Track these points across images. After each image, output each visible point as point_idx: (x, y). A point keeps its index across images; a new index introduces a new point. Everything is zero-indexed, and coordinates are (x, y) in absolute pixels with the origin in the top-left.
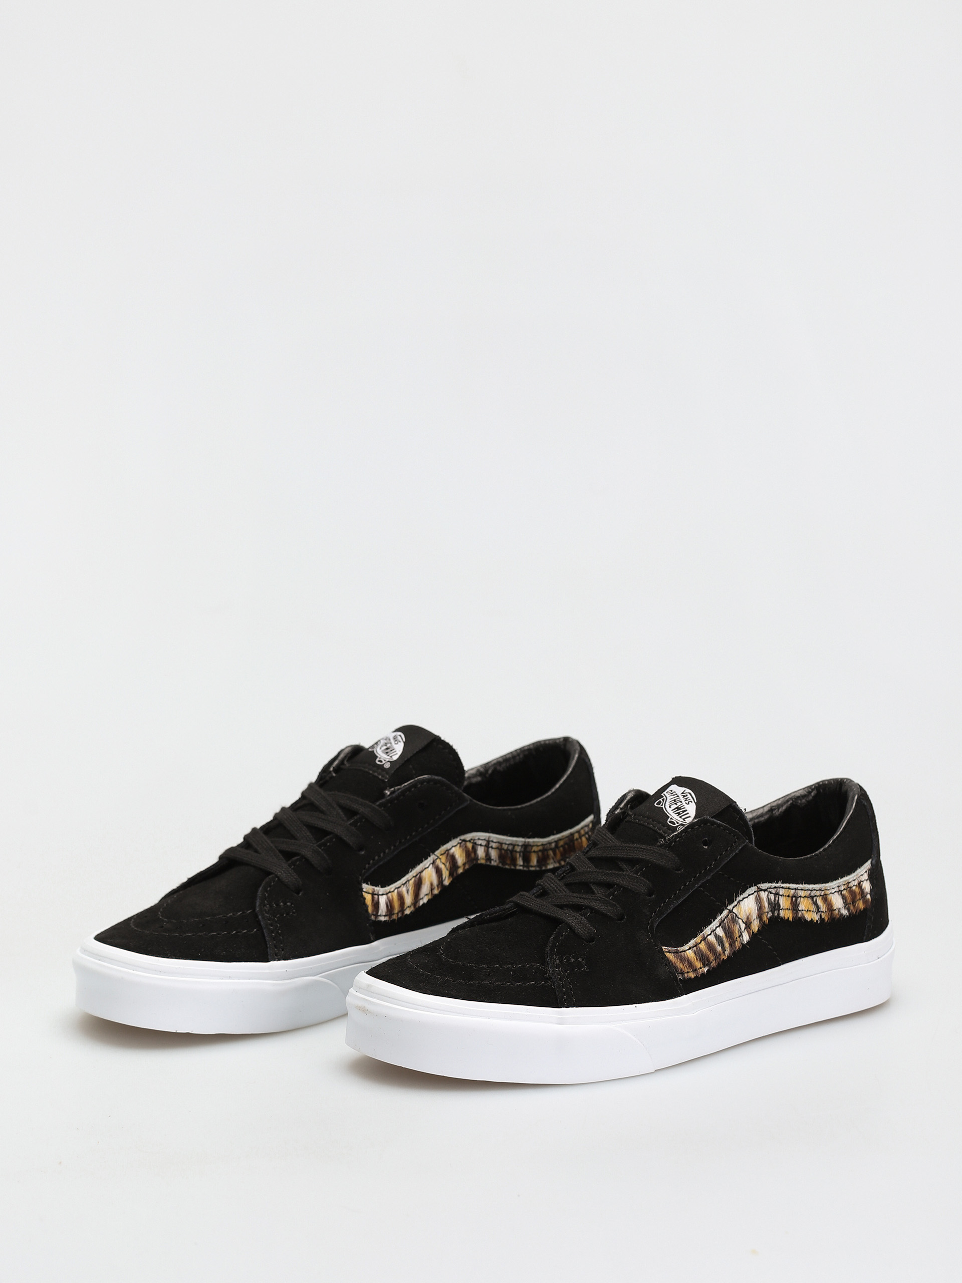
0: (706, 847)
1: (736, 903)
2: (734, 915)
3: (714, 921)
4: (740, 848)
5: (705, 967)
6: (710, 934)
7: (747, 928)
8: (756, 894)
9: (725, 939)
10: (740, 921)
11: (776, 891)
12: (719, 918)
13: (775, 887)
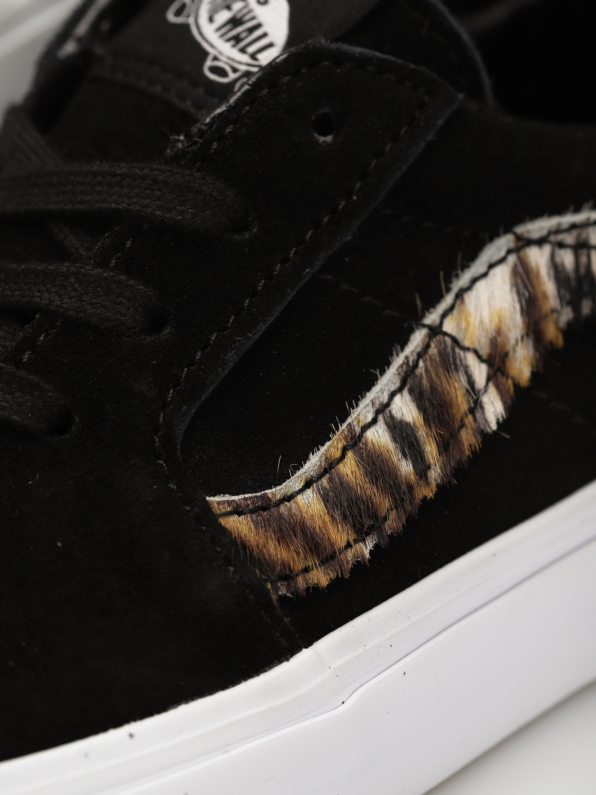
0: (329, 138)
1: (449, 299)
2: (447, 339)
3: (383, 372)
4: (440, 122)
5: (364, 540)
6: (374, 421)
7: (495, 375)
8: (512, 259)
9: (422, 433)
10: (471, 360)
11: (579, 236)
12: (398, 361)
13: (574, 226)
